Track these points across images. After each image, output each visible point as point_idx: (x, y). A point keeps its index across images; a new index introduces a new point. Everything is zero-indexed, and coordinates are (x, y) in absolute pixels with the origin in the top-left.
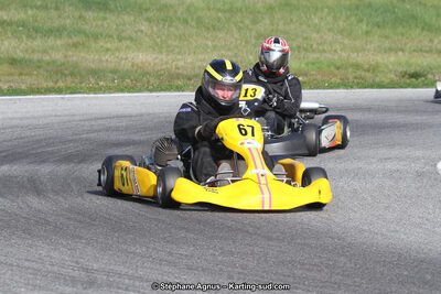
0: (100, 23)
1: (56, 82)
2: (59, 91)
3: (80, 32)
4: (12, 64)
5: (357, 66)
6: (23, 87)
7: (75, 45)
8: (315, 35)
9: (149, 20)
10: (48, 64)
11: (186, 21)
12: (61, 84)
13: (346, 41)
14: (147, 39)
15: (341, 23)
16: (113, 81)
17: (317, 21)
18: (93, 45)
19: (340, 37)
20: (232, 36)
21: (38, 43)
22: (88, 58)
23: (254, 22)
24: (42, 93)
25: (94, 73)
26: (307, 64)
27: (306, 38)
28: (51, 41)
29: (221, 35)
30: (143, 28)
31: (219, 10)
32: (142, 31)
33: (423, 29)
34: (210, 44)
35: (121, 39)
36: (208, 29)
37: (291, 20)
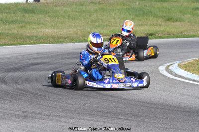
0: (31, 18)
2: (15, 44)
3: (24, 22)
6: (2, 43)
7: (22, 27)
8: (113, 20)
9: (49, 16)
10: (11, 34)
11: (64, 17)
12: (16, 42)
16: (36, 40)
17: (114, 15)
19: (122, 21)
20: (82, 21)
21: (7, 26)
22: (27, 31)
23: (90, 16)
24: (9, 46)
25: (29, 37)
26: (110, 31)
27: (110, 22)
28: (13, 26)
29: (77, 21)
31: (77, 12)
32: (47, 21)
33: (154, 17)
34: (73, 25)
35: (39, 24)
36: (72, 19)
37: (104, 15)
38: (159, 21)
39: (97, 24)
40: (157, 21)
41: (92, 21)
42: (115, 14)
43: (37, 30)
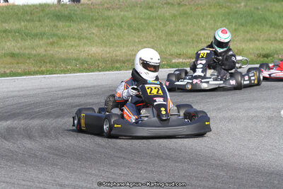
0: (67, 29)
1: (41, 67)
2: (42, 73)
3: (54, 35)
4: (12, 57)
6: (19, 71)
7: (52, 44)
8: (203, 32)
9: (97, 26)
10: (34, 56)
11: (121, 26)
12: (43, 68)
14: (97, 38)
15: (219, 24)
16: (76, 65)
17: (203, 24)
20: (151, 34)
21: (28, 43)
22: (60, 51)
23: (164, 25)
24: (31, 75)
25: (64, 61)
27: (197, 35)
28: (36, 42)
30: (94, 31)
31: (142, 18)
32: (94, 34)
33: (271, 27)
34: (137, 40)
35: (80, 39)
36: (135, 31)
37: (188, 24)
38: (279, 34)
39: (176, 38)
40: (276, 33)
41: (168, 34)
42: (206, 22)
43: (78, 48)
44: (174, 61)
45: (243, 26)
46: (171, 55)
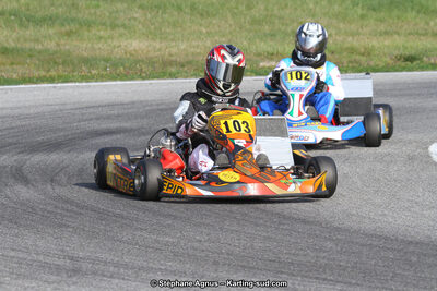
0: (92, 11)
1: (49, 71)
2: (51, 80)
4: (4, 53)
5: (352, 50)
6: (15, 76)
7: (69, 34)
9: (142, 7)
10: (40, 53)
11: (179, 8)
12: (53, 73)
13: (341, 25)
14: (140, 27)
15: (336, 7)
16: (105, 69)
17: (311, 6)
18: (86, 33)
19: (335, 21)
20: (227, 22)
21: (30, 32)
22: (81, 46)
23: (249, 7)
24: (33, 83)
25: (86, 61)
28: (44, 30)
29: (214, 21)
30: (136, 15)
32: (135, 19)
33: (418, 12)
34: (204, 31)
35: (114, 26)
36: (202, 15)
37: (286, 5)
38: (432, 23)
39: (267, 28)
40: (428, 24)
41: (255, 22)
43: (110, 41)
44: (262, 64)
45: (374, 10)
46: (259, 55)
